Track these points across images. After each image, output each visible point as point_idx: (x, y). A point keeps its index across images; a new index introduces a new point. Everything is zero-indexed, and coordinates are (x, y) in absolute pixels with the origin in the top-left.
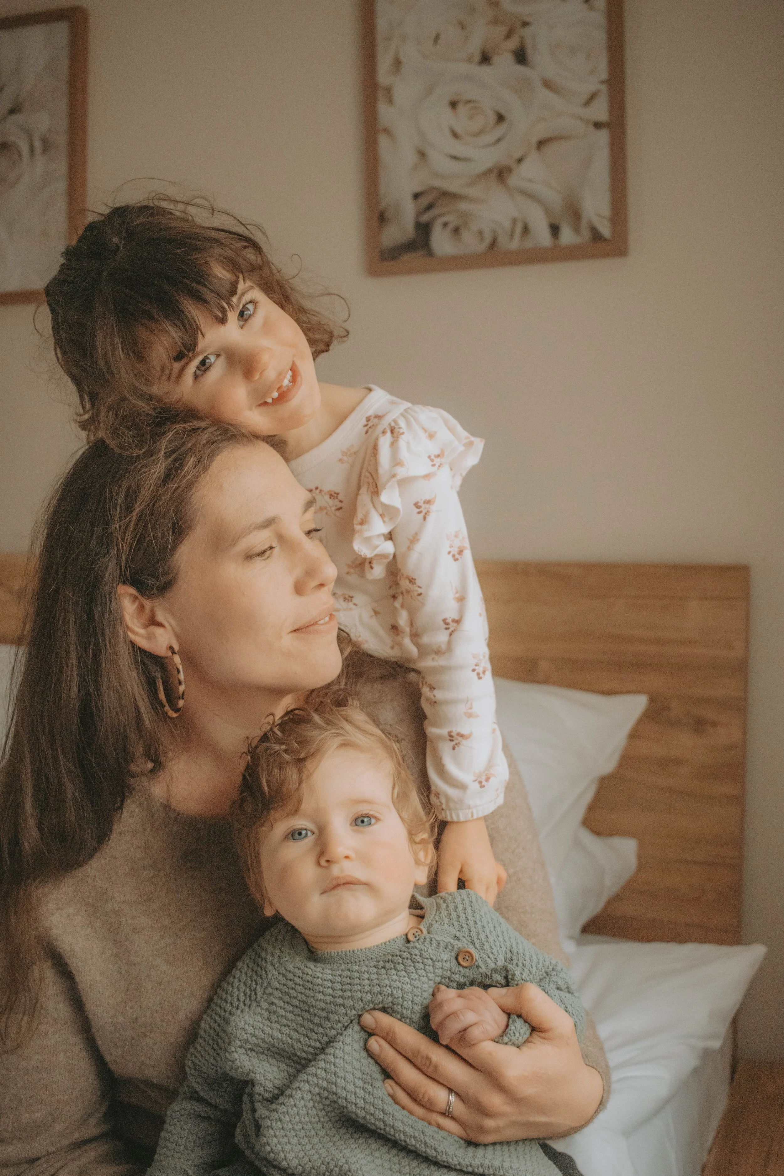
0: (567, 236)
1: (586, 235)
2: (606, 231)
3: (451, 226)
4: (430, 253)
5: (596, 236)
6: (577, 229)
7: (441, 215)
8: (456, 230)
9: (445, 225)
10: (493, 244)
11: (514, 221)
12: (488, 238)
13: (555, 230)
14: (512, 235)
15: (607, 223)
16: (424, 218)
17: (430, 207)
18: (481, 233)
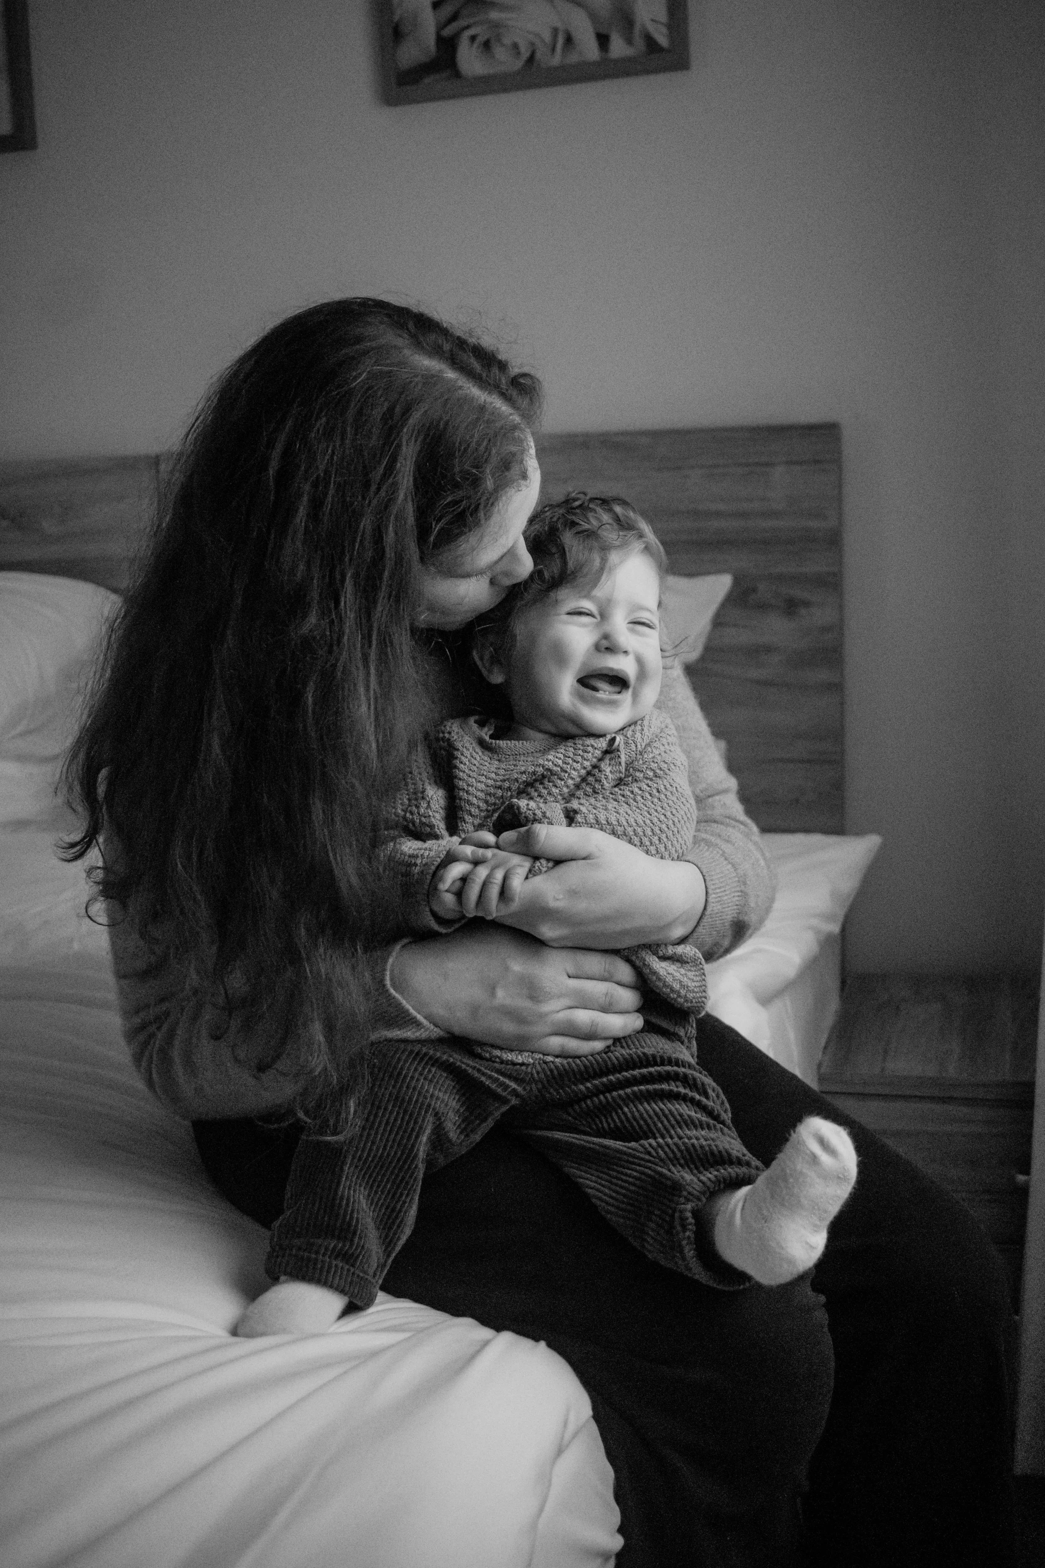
0: (618, 48)
1: (640, 42)
2: (663, 40)
3: (481, 39)
4: (457, 74)
5: (651, 44)
6: (629, 41)
7: (468, 27)
8: (487, 45)
9: (473, 38)
10: (531, 59)
11: (555, 31)
12: (525, 54)
13: (603, 40)
14: (553, 49)
15: (664, 30)
16: (447, 32)
17: (454, 18)
18: (515, 46)
